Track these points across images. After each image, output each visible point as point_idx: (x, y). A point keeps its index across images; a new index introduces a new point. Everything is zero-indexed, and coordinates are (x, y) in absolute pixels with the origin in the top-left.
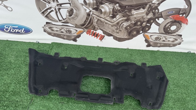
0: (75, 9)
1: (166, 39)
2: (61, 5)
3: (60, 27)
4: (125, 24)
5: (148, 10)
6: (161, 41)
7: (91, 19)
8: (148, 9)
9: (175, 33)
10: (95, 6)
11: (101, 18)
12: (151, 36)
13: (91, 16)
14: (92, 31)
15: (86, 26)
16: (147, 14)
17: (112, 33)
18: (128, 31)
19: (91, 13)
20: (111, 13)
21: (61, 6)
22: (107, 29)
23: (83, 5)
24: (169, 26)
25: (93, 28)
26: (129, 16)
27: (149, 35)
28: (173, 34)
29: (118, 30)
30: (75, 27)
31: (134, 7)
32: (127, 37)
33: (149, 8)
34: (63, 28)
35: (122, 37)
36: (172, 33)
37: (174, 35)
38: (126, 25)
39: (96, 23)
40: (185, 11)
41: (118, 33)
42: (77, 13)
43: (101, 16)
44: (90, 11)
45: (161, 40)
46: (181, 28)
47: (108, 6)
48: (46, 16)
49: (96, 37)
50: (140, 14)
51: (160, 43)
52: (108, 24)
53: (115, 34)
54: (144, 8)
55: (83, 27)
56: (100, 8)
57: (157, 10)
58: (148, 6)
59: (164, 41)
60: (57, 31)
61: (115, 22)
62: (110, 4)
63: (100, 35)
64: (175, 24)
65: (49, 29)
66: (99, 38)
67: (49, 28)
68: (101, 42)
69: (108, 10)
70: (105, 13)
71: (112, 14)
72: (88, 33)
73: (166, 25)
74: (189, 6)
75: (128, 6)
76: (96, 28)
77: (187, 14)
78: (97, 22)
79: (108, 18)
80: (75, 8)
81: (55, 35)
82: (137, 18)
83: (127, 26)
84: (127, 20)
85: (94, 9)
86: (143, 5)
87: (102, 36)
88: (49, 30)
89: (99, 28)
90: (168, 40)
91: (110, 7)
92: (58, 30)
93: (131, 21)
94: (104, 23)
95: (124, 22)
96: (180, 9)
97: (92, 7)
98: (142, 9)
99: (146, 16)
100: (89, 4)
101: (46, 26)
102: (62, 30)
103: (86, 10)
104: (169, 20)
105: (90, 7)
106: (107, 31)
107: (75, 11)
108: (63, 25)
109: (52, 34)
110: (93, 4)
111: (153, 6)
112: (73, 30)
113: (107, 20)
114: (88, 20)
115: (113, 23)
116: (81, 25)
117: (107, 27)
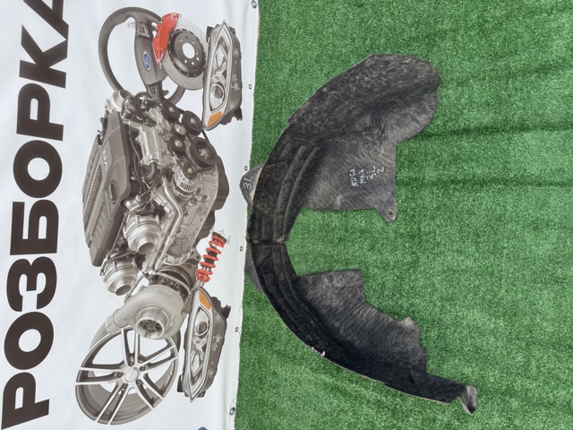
0: (141, 317)
1: (219, 69)
2: (129, 355)
3: (191, 354)
4: (180, 178)
5: (142, 122)
6: (227, 82)
7: (166, 272)
8: (139, 121)
9: (201, 46)
10: (133, 263)
11: (163, 246)
12: (211, 109)
13: (158, 273)
14: (200, 267)
15: (186, 283)
16: (152, 123)
17: (205, 213)
18: (199, 171)
19: (151, 272)
20: (151, 219)
21: (134, 354)
22: (195, 228)
23: (129, 296)
24: (183, 62)
25: (193, 266)
26: (157, 171)
27: (209, 114)
28: (206, 50)
29: (196, 197)
30: (190, 313)
31: (134, 160)
32: (216, 174)
33: (135, 120)
34: (194, 347)
35: (217, 184)
36: (204, 54)
37: (209, 49)
38: (184, 177)
39: (178, 259)
40: (141, 23)
41: (205, 197)
42: (153, 311)
43: (159, 247)
44: (147, 275)
45: (223, 82)
46: (188, 29)
47: (132, 229)
48: (162, 392)
49: (218, 256)
50: (153, 141)
51: (232, 83)
52: (182, 226)
53: (209, 205)
54: (136, 133)
55: (190, 293)
56: (137, 251)
57: (142, 98)
58: (129, 123)
59: (225, 74)
60: (201, 362)
61: (175, 209)
62: (125, 224)
63: (211, 245)
64: (177, 48)
65: (197, 383)
66: (218, 248)
67: (193, 383)
68: (231, 240)
69: (143, 229)
70: (150, 235)
71: (154, 216)
72: (205, 278)
73: (182, 72)
74: (129, 13)
75: (131, 175)
76: (192, 257)
77: (150, 17)
78: (175, 256)
79: (165, 226)
80: (137, 317)
81: (213, 366)
82: (164, 150)
83: (186, 174)
84: (169, 175)
85: (140, 266)
86: (128, 136)
87: (214, 239)
88: (200, 382)
89: (192, 250)
90: (223, 62)
91: (134, 223)
92: (200, 360)
93: (172, 165)
94: (179, 235)
95: (175, 183)
96: (138, 37)
97: (133, 270)
98: (139, 139)
99: (157, 127)
100: (127, 279)
101: (188, 393)
102: (199, 347)
103: (143, 288)
104: (168, 64)
105: (134, 276)
106: (200, 228)
107: (146, 318)
108: (185, 347)
109: (211, 373)
110: (125, 268)
111: (130, 110)
112: (198, 319)
113: (170, 230)
114: (171, 280)
115: (177, 212)
116: (184, 299)
117: (189, 228)
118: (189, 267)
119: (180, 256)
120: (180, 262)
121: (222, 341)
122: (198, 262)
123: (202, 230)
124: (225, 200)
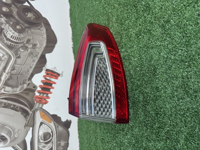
4: (10, 33)
7: (6, 99)
15: (26, 106)
17: (36, 56)
18: (27, 27)
25: (31, 93)
29: (27, 45)
30: (33, 126)
32: (44, 30)
35: (45, 36)
38: (13, 31)
39: (15, 89)
41: (35, 46)
49: (53, 85)
52: (16, 65)
53: (40, 50)
55: (31, 112)
61: (7, 54)
63: (45, 78)
66: (53, 80)
68: (63, 74)
72: (44, 101)
76: (29, 87)
78: (12, 87)
83: (15, 30)
87: (47, 74)
89: (28, 82)
93: (1, 23)
94: (13, 72)
95: (5, 36)
106: (34, 66)
112: (41, 131)
113: (5, 69)
114: (11, 104)
115: (10, 56)
116: (25, 117)
117: (23, 67)
118: (27, 94)
119: (18, 87)
120: (18, 91)
121: (67, 145)
122: (35, 91)
123: (36, 68)
124: (54, 47)
